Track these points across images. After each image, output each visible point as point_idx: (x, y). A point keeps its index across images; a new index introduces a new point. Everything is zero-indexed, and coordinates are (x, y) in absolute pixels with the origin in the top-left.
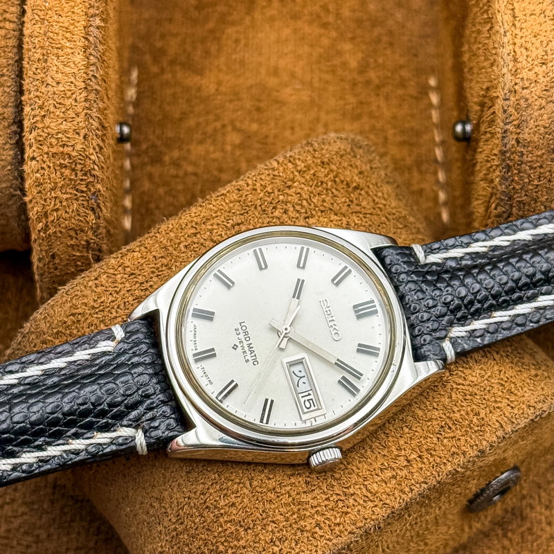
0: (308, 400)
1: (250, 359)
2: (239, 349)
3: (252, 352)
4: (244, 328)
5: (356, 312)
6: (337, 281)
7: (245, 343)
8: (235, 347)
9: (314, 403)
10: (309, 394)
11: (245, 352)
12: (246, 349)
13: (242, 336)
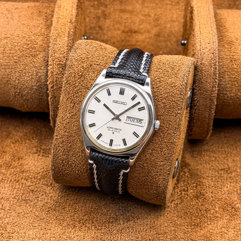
0: (139, 122)
1: (119, 131)
2: (114, 132)
3: (117, 129)
4: (109, 127)
5: (121, 94)
6: (109, 94)
7: (114, 130)
8: (113, 133)
9: (140, 120)
10: (138, 120)
11: (116, 131)
12: (115, 130)
13: (111, 129)
